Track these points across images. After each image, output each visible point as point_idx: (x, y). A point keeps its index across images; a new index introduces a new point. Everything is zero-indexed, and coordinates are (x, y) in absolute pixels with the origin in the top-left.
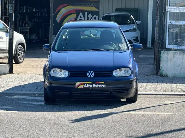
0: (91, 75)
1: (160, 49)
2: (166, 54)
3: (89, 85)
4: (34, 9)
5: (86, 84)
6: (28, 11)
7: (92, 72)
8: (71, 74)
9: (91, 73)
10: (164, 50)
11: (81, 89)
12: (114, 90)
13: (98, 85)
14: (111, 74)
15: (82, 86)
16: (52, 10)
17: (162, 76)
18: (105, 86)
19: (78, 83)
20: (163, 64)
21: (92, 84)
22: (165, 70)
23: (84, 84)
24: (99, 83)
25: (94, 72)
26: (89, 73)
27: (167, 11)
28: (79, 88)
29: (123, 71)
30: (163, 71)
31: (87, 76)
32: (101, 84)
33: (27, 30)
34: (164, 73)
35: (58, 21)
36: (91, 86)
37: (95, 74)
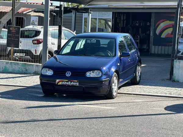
0: (68, 74)
1: (174, 58)
2: (178, 63)
3: (66, 82)
4: (148, 23)
5: (64, 81)
6: (141, 25)
7: (70, 72)
8: (55, 73)
9: (68, 73)
10: (177, 59)
11: (60, 85)
12: (86, 87)
13: (73, 83)
14: (84, 74)
15: (60, 83)
16: (153, 24)
17: (174, 81)
18: (78, 84)
19: (57, 81)
20: (175, 71)
21: (68, 82)
22: (177, 76)
23: (62, 81)
24: (73, 81)
25: (71, 72)
26: (67, 73)
27: (181, 26)
28: (58, 84)
29: (95, 73)
30: (175, 77)
31: (66, 75)
32: (75, 82)
33: (138, 41)
34: (176, 79)
35: (158, 34)
36: (67, 83)
37: (72, 74)
